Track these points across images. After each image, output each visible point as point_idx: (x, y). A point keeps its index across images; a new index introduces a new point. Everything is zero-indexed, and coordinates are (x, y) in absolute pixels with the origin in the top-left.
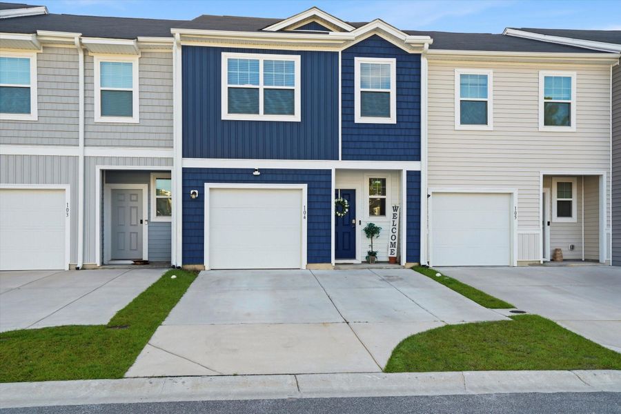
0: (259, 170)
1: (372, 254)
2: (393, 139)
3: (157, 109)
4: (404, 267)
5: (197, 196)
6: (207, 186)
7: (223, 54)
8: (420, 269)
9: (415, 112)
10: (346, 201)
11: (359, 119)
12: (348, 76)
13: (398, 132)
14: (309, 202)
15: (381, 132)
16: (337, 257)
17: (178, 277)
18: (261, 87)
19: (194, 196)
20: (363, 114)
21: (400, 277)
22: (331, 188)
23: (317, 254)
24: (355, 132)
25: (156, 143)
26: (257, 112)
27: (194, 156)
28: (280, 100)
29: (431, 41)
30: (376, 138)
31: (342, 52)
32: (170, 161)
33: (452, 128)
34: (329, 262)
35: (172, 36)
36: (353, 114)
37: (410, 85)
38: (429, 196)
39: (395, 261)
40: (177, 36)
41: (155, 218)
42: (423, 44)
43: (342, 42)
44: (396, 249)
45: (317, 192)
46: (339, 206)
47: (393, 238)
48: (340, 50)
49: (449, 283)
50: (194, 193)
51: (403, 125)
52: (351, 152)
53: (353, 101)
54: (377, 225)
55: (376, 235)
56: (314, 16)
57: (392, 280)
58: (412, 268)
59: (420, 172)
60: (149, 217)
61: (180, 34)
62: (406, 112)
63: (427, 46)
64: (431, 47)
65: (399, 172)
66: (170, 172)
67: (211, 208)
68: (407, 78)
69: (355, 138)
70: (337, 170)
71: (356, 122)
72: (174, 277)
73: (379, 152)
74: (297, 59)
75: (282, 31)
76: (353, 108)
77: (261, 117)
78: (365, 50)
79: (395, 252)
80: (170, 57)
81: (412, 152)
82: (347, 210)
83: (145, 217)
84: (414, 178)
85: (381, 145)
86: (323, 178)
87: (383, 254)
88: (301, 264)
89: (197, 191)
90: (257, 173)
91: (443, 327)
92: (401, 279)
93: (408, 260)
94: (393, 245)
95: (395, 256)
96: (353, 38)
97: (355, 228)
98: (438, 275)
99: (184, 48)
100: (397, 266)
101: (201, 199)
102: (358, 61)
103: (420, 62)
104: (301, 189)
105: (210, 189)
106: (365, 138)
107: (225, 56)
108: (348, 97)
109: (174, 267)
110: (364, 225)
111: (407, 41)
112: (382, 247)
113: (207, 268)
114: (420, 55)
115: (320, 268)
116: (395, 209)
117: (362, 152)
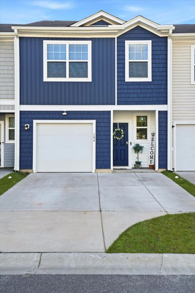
0: (66, 112)
1: (138, 163)
2: (150, 91)
3: (6, 76)
4: (157, 172)
5: (29, 128)
6: (35, 122)
7: (44, 41)
8: (167, 173)
9: (164, 74)
10: (122, 130)
11: (128, 79)
12: (121, 53)
13: (153, 87)
14: (97, 131)
15: (142, 87)
16: (114, 165)
17: (13, 178)
18: (67, 61)
19: (26, 128)
20: (131, 76)
21: (152, 178)
22: (110, 122)
23: (102, 163)
24: (126, 87)
25: (6, 96)
26: (65, 76)
27: (27, 104)
28: (78, 68)
29: (174, 28)
30: (139, 91)
31: (117, 38)
32: (13, 107)
33: (188, 83)
34: (109, 168)
35: (13, 31)
36: (124, 76)
37: (161, 57)
38: (173, 127)
39: (152, 167)
40: (16, 31)
41: (8, 141)
42: (169, 30)
43: (117, 31)
44: (153, 160)
45: (102, 125)
46: (118, 134)
47: (152, 153)
48: (116, 37)
49: (182, 183)
50: (27, 126)
51: (156, 82)
52: (123, 100)
53: (124, 68)
54: (141, 145)
55: (140, 151)
56: (102, 17)
57: (144, 181)
58: (162, 172)
59: (167, 111)
60: (5, 140)
61: (18, 30)
62: (158, 74)
63: (171, 31)
64: (174, 32)
65: (154, 111)
66: (14, 113)
67: (37, 135)
68: (158, 53)
69: (126, 91)
70: (114, 111)
71: (126, 81)
72: (10, 177)
73: (141, 100)
74: (89, 43)
75: (82, 26)
76: (124, 72)
77: (67, 79)
78: (132, 36)
79: (153, 162)
80: (12, 44)
81: (162, 99)
82: (123, 136)
83: (2, 141)
84: (163, 115)
85: (142, 95)
86: (106, 116)
87: (145, 163)
88: (92, 170)
89: (28, 125)
90: (65, 114)
91: (164, 216)
92: (152, 180)
93: (160, 167)
94: (151, 157)
95: (153, 164)
96: (123, 28)
97: (128, 147)
98: (177, 177)
99: (20, 38)
100: (152, 171)
101: (31, 130)
102: (128, 43)
103: (167, 42)
104: (92, 123)
105: (37, 123)
106: (132, 91)
107: (45, 43)
108: (121, 66)
109: (14, 171)
110: (133, 145)
111: (158, 29)
112: (145, 159)
113: (34, 172)
114: (167, 37)
115: (104, 172)
116: (153, 135)
117: (130, 100)
